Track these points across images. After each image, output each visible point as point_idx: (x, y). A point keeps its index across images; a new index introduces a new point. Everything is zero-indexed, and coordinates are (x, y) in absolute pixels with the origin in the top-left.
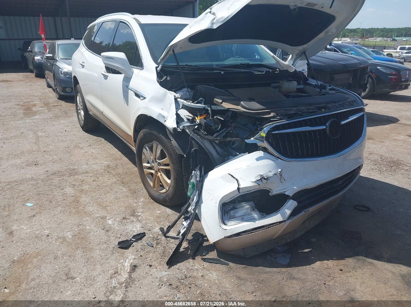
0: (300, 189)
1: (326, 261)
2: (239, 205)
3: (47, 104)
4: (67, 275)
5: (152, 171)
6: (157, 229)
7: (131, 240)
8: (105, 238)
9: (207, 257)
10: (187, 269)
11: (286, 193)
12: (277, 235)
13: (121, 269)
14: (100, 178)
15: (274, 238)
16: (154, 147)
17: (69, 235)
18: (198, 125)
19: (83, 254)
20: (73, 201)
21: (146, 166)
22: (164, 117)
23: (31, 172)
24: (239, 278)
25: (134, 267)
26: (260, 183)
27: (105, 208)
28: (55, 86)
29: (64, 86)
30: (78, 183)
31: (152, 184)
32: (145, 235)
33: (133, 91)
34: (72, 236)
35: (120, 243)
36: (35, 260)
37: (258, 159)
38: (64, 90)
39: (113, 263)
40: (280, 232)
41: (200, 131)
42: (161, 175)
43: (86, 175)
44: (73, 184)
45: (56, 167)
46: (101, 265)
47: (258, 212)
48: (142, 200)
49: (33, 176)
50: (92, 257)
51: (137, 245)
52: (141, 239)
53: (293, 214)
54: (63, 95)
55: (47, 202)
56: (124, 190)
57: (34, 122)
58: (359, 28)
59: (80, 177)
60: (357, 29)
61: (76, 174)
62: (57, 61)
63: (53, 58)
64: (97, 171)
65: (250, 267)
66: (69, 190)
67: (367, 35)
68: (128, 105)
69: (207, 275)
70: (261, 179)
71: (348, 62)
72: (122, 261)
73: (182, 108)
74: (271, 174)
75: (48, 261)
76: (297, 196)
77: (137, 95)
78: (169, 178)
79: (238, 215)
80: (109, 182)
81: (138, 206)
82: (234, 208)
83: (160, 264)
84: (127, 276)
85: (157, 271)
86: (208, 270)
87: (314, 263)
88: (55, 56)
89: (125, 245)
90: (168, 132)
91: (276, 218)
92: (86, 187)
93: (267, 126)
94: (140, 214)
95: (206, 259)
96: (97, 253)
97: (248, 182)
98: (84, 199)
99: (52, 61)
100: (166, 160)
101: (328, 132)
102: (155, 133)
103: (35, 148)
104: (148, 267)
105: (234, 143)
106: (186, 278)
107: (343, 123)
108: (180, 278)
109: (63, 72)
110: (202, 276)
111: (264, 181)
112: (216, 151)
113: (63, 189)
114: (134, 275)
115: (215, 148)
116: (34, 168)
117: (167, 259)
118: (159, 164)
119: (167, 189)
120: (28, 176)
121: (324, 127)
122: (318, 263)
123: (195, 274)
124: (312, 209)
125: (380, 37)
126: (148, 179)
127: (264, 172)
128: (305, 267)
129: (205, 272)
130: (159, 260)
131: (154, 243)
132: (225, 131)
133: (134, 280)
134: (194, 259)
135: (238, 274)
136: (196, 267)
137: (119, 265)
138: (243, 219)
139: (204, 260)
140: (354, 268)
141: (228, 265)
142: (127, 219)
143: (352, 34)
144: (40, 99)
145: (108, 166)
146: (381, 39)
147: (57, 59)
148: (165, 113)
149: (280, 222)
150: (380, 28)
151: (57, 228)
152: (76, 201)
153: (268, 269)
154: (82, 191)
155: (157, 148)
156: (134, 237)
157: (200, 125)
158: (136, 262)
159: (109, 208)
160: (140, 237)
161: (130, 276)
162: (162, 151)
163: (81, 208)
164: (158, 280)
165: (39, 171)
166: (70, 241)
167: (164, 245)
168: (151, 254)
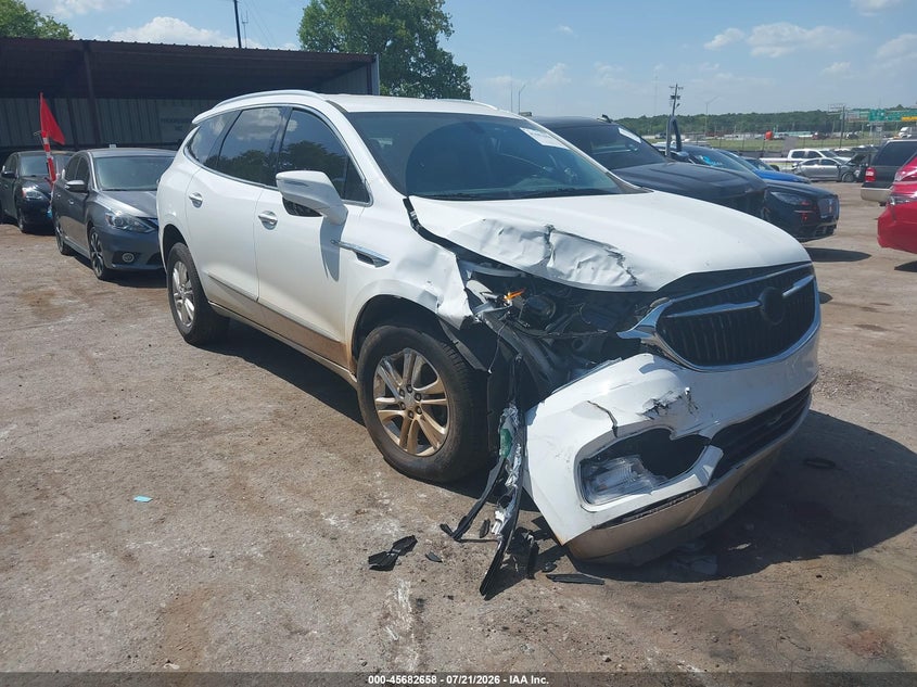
0: (724, 426)
1: (785, 564)
2: (610, 465)
3: (78, 292)
4: (287, 627)
5: (400, 413)
6: (435, 528)
7: (391, 552)
8: (334, 554)
9: (556, 572)
10: (527, 597)
11: (702, 434)
12: (690, 518)
13: (394, 608)
14: (272, 438)
15: (685, 523)
16: (407, 361)
17: (256, 552)
18: (509, 309)
19: (303, 586)
20: (235, 487)
21: (384, 404)
22: (436, 298)
23: (112, 434)
24: (633, 605)
25: (419, 604)
26: (654, 415)
27: (308, 494)
28: (92, 250)
29: (116, 248)
30: (227, 451)
31: (398, 441)
32: (416, 541)
33: (354, 250)
34: (264, 554)
35: (371, 559)
36: (206, 605)
37: (645, 370)
38: (117, 258)
39: (372, 598)
40: (697, 510)
41: (515, 321)
42: (423, 418)
43: (237, 433)
44: (217, 452)
45: (165, 421)
46: (351, 604)
47: (651, 474)
48: (379, 474)
49: (121, 441)
50: (325, 591)
51: (407, 561)
52: (410, 548)
53: (717, 474)
54: (113, 270)
55: (178, 492)
56: (333, 457)
57: (67, 330)
58: (703, 115)
59: (226, 438)
60: (698, 116)
61: (215, 431)
62: (95, 194)
63: (84, 189)
64: (257, 424)
65: (647, 584)
66: (213, 466)
67: (719, 128)
68: (336, 278)
69: (570, 605)
70: (655, 408)
71: (727, 183)
72: (390, 593)
73: (472, 278)
74: (672, 398)
75: (236, 604)
76: (721, 439)
77: (363, 257)
78: (442, 424)
79: (610, 482)
80: (295, 444)
81: (375, 486)
82: (603, 470)
83: (469, 593)
84: (411, 619)
85: (468, 605)
86: (569, 597)
87: (764, 567)
88: (90, 184)
89: (382, 563)
90: (445, 328)
91: (688, 483)
92: (249, 457)
93: (657, 304)
94: (387, 502)
95: (555, 576)
96: (330, 583)
97: (630, 415)
98: (253, 480)
99: (81, 197)
100: (436, 385)
101: (763, 313)
102: (412, 331)
103: (98, 384)
104: (447, 600)
105: (579, 343)
106: (531, 613)
107: (785, 294)
108: (519, 615)
109: (113, 219)
110: (561, 607)
111: (663, 412)
112: (549, 360)
113: (200, 464)
114: (425, 617)
115: (545, 354)
116: (115, 425)
117: (479, 583)
118: (418, 396)
119: (438, 446)
120: (110, 441)
121: (755, 304)
122: (772, 567)
123: (545, 605)
124: (748, 463)
125: (746, 131)
126: (389, 431)
127: (658, 394)
128: (749, 576)
129: (565, 601)
130: (464, 585)
131: (440, 554)
132: (566, 319)
133: (429, 627)
134: (532, 578)
135: (630, 599)
136: (542, 593)
137: (388, 601)
138: (623, 489)
139: (554, 578)
140: (841, 571)
141: (603, 583)
142: (364, 513)
143: (689, 126)
144: (58, 281)
145: (277, 413)
146: (748, 135)
147: (96, 190)
148: (436, 291)
149: (698, 490)
150: (745, 113)
151: (223, 540)
152: (240, 486)
153: (682, 586)
154: (243, 465)
155: (413, 362)
156: (396, 545)
157: (514, 309)
158: (419, 593)
159: (317, 496)
160: (406, 544)
161: (418, 619)
162: (425, 367)
163: (256, 498)
164: (477, 621)
165: (130, 431)
166: (264, 563)
167: (463, 557)
168: (443, 576)
